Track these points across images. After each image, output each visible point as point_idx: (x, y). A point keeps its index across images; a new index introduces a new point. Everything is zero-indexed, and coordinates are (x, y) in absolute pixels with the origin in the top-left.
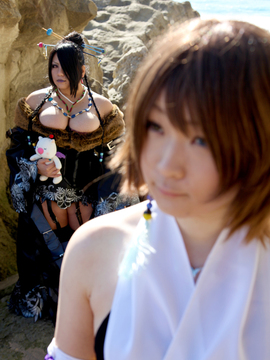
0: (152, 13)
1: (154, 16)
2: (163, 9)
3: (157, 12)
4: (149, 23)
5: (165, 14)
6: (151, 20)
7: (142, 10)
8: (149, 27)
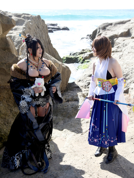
0: (24, 21)
1: (25, 23)
2: (28, 19)
3: (26, 21)
4: (24, 26)
5: (30, 22)
6: (24, 24)
7: (19, 20)
8: (24, 28)
